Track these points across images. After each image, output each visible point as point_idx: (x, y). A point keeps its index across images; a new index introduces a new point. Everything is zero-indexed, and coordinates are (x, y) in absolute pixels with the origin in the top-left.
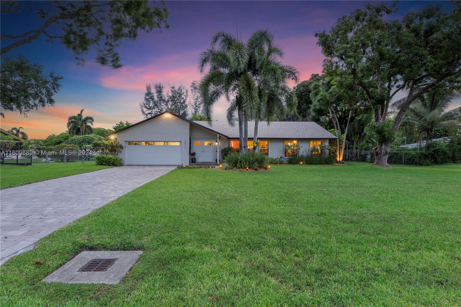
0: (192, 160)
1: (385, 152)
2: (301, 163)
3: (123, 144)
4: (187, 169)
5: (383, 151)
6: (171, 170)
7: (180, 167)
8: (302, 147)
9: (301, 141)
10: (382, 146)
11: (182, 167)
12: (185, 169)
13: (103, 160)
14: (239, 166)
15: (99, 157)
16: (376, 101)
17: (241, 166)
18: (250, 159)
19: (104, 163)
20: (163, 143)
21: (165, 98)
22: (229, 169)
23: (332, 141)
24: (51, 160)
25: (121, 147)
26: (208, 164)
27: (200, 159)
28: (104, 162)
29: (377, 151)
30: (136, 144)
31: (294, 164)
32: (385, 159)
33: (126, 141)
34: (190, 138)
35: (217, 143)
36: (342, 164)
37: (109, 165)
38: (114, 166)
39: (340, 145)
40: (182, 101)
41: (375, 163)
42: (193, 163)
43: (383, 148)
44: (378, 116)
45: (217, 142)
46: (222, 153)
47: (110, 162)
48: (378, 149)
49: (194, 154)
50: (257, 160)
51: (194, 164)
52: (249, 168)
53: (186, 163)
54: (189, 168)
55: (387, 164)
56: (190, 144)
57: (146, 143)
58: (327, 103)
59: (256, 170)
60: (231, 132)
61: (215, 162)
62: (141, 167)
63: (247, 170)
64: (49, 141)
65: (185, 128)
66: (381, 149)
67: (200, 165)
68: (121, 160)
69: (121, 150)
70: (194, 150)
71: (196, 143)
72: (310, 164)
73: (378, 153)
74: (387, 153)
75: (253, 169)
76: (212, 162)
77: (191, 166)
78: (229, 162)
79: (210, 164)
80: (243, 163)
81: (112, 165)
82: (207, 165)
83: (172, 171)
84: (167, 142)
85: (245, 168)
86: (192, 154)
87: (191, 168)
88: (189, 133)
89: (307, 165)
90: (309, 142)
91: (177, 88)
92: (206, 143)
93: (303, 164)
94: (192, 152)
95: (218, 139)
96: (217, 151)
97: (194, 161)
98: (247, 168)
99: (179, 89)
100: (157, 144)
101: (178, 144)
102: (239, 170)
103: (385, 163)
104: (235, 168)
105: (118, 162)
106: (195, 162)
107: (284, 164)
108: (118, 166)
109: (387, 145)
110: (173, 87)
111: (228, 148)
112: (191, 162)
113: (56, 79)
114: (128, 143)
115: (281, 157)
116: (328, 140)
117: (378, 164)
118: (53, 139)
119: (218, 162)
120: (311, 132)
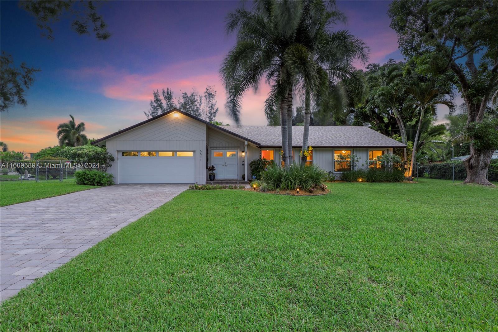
0: (210, 176)
1: (483, 164)
2: (360, 180)
3: (115, 155)
4: (204, 191)
5: (481, 164)
6: (179, 193)
7: (194, 188)
8: (360, 158)
9: (356, 151)
10: (480, 155)
11: (197, 188)
12: (201, 190)
13: (85, 178)
14: (285, 187)
15: (80, 173)
16: (476, 90)
17: (288, 186)
18: (302, 176)
19: (86, 182)
20: (171, 153)
21: (176, 105)
22: (268, 190)
23: (397, 150)
24: (32, 177)
25: (112, 159)
26: (232, 181)
27: (220, 175)
28: (86, 180)
29: (471, 163)
30: (134, 155)
31: (350, 182)
32: (483, 175)
33: (118, 151)
34: (207, 146)
35: (243, 154)
36: (412, 181)
37: (93, 185)
38: (100, 185)
39: (408, 155)
40: (195, 108)
41: (468, 179)
42: (211, 180)
43: (482, 159)
44: (475, 114)
45: (243, 152)
46: (251, 167)
47: (94, 179)
48: (472, 161)
49: (212, 169)
50: (311, 177)
51: (212, 182)
52: (300, 190)
53: (202, 180)
54: (206, 189)
55: (488, 181)
56: (207, 154)
57: (149, 154)
58: (390, 99)
59: (311, 192)
60: (262, 138)
61: (241, 179)
62: (138, 186)
63: (298, 192)
64: (42, 154)
65: (202, 134)
66: (478, 161)
67: (222, 183)
68: (111, 176)
69: (111, 163)
70: (212, 163)
71: (215, 153)
72: (373, 181)
73: (473, 166)
74: (486, 165)
75: (306, 191)
76: (237, 180)
77: (210, 186)
78: (267, 180)
79: (235, 181)
80: (291, 182)
81: (97, 185)
82: (233, 183)
83: (181, 194)
84: (176, 151)
85: (294, 189)
86: (210, 169)
87: (210, 189)
88: (205, 139)
89: (370, 184)
90: (367, 151)
91: (189, 95)
92: (229, 154)
93: (362, 181)
94: (210, 165)
95: (246, 148)
96: (243, 165)
97: (212, 178)
98: (298, 190)
99: (192, 95)
100: (161, 154)
101: (191, 154)
102: (284, 192)
103: (484, 180)
104: (278, 190)
105: (106, 179)
106: (213, 180)
107: (336, 182)
108: (105, 186)
109: (487, 154)
110: (185, 94)
111: (258, 160)
112: (209, 179)
113: (29, 71)
114: (121, 153)
115: (330, 172)
116: (392, 149)
117: (472, 181)
118: (46, 152)
119: (246, 180)
120: (368, 139)
